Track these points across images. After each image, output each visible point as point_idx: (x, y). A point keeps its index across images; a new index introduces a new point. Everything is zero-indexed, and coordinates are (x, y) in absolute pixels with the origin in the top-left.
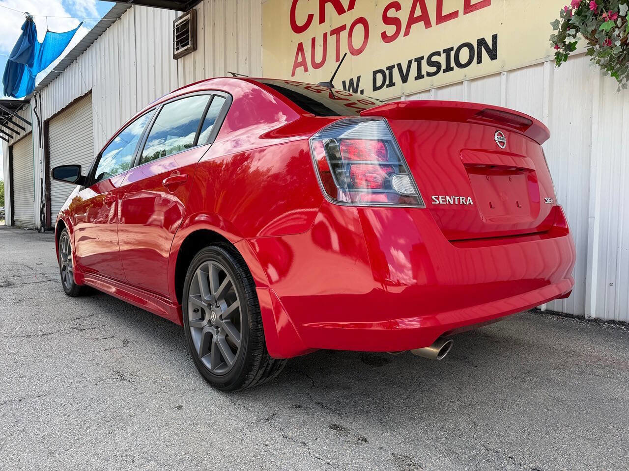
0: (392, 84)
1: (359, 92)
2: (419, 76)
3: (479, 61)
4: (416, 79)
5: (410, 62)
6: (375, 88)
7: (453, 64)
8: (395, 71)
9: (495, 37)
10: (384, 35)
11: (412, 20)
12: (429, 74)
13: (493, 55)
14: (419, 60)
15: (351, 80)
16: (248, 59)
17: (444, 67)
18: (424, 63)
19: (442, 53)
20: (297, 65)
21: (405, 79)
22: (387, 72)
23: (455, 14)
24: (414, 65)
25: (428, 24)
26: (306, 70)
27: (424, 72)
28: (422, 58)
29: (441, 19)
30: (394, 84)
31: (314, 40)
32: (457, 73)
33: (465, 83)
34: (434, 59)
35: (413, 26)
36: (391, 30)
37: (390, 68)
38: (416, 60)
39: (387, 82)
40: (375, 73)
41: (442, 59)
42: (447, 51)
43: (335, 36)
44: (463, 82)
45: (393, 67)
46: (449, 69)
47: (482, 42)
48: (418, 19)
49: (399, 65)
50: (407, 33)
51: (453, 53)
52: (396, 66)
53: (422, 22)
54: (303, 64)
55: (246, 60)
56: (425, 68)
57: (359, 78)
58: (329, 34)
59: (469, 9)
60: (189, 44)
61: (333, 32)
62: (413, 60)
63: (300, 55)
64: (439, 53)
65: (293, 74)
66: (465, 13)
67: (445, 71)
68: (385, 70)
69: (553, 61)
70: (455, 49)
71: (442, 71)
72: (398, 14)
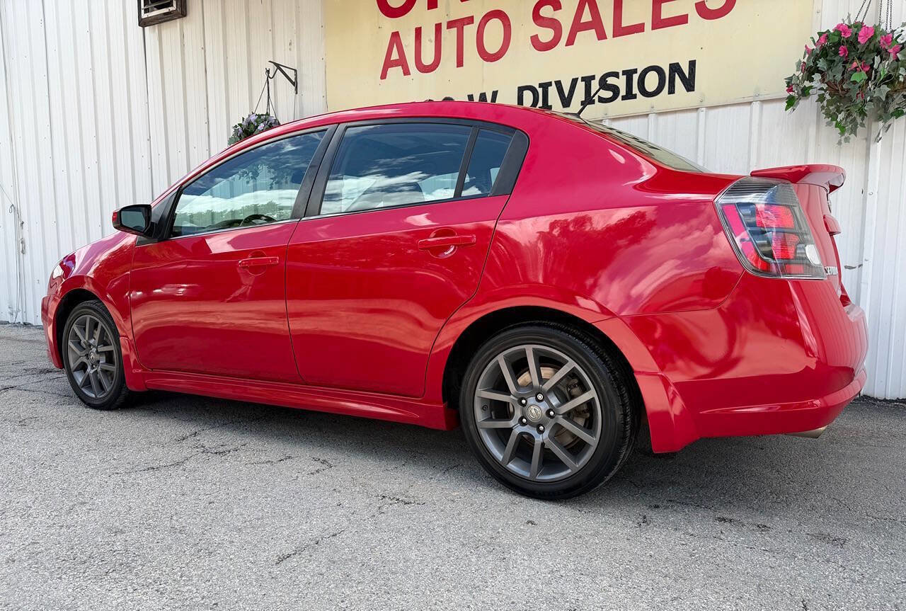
0: (547, 107)
2: (588, 101)
3: (672, 91)
4: (583, 103)
5: (574, 81)
7: (635, 90)
8: (553, 91)
9: (692, 64)
10: (535, 40)
11: (578, 26)
12: (602, 100)
13: (689, 85)
14: (588, 80)
15: (483, 96)
16: (294, 44)
17: (623, 92)
18: (595, 85)
19: (621, 74)
20: (388, 64)
21: (566, 102)
22: (540, 91)
23: (639, 28)
24: (581, 86)
25: (601, 36)
26: (406, 72)
27: (594, 96)
28: (593, 77)
29: (620, 31)
30: (550, 107)
31: (418, 32)
32: (641, 103)
33: (652, 117)
34: (611, 80)
35: (580, 35)
36: (546, 35)
37: (545, 86)
38: (583, 79)
39: (540, 104)
40: (521, 90)
41: (621, 83)
42: (629, 74)
43: (454, 30)
44: (648, 115)
45: (550, 84)
46: (629, 95)
47: (675, 68)
48: (586, 27)
49: (558, 84)
50: (570, 42)
51: (636, 77)
52: (553, 84)
53: (593, 32)
54: (402, 62)
55: (290, 44)
57: (495, 93)
58: (444, 27)
59: (659, 23)
60: (172, 6)
61: (451, 24)
62: (580, 80)
63: (395, 49)
64: (616, 75)
65: (384, 76)
66: (654, 28)
67: (624, 98)
68: (537, 87)
69: (763, 101)
70: (639, 72)
71: (620, 98)
72: (558, 15)
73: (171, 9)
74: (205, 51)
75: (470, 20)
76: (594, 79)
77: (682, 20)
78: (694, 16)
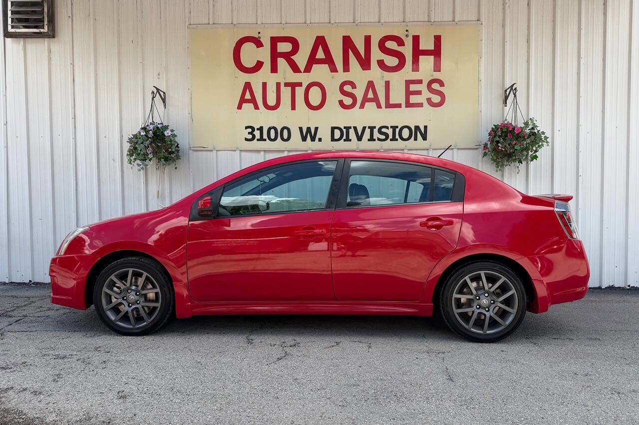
0: (348, 139)
1: (317, 139)
2: (372, 139)
3: (416, 139)
4: (369, 140)
5: (364, 128)
6: (333, 139)
7: (397, 137)
8: (352, 131)
9: (426, 127)
10: (341, 103)
11: (365, 100)
12: (379, 139)
13: (425, 138)
14: (372, 128)
15: (309, 129)
17: (391, 137)
18: (376, 131)
19: (390, 128)
20: (243, 101)
21: (360, 138)
22: (345, 130)
23: (398, 106)
24: (368, 131)
25: (379, 106)
26: (257, 107)
27: (375, 137)
28: (375, 127)
29: (389, 106)
30: (350, 140)
31: (264, 85)
32: (400, 143)
34: (384, 130)
35: (367, 104)
36: (348, 101)
37: (348, 128)
38: (369, 127)
39: (345, 137)
40: (333, 129)
41: (390, 132)
42: (394, 128)
43: (289, 88)
44: (403, 150)
45: (350, 128)
46: (394, 139)
47: (417, 128)
48: (370, 100)
49: (355, 128)
50: (362, 106)
51: (397, 130)
52: (352, 127)
53: (374, 104)
54: (253, 100)
56: (376, 135)
57: (316, 129)
58: (282, 85)
59: (409, 105)
60: (43, 28)
61: (287, 85)
62: (367, 127)
63: (248, 92)
64: (387, 128)
65: (239, 107)
66: (406, 107)
67: (391, 140)
68: (343, 128)
69: (458, 149)
70: (399, 128)
71: (389, 139)
72: (354, 91)
73: (42, 30)
74: (73, 66)
75: (300, 84)
76: (375, 128)
77: (420, 105)
78: (426, 104)
